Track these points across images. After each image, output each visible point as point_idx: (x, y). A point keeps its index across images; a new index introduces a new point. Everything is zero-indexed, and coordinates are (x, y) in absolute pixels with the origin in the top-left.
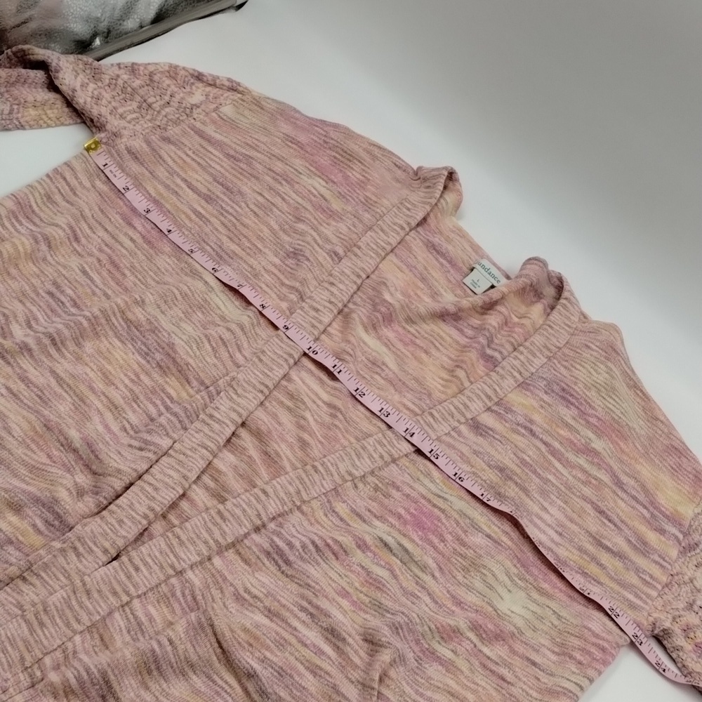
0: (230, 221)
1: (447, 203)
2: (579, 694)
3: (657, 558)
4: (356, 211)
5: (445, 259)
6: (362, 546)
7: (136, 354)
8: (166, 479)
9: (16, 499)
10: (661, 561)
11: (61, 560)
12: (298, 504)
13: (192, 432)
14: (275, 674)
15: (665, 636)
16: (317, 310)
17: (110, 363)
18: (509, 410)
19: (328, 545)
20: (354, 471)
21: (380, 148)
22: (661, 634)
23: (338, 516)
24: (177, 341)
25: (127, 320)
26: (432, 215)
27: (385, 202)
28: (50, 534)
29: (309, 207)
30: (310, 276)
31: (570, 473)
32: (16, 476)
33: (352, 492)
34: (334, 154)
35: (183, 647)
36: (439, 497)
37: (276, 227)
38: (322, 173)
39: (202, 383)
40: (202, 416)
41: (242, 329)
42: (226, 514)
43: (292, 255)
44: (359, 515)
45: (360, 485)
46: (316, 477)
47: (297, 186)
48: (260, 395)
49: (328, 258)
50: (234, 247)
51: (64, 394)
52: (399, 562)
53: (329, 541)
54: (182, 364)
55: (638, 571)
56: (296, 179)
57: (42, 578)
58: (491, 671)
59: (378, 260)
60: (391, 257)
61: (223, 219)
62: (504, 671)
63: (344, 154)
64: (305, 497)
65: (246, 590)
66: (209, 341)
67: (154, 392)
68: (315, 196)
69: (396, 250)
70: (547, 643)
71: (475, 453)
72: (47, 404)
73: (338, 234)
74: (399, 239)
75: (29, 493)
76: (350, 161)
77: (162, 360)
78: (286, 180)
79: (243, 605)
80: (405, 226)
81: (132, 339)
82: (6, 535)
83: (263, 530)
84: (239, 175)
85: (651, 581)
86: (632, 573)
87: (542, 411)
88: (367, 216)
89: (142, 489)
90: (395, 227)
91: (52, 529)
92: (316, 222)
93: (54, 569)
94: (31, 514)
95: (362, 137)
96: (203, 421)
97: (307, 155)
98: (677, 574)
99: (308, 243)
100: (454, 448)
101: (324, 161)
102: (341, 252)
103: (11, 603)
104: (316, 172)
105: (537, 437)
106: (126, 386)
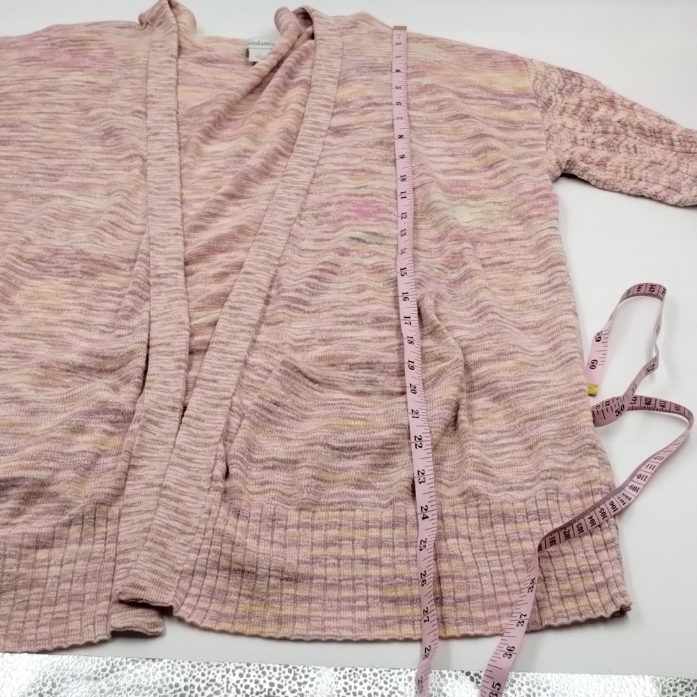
0: (36, 146)
1: (185, 24)
2: (558, 233)
3: (528, 126)
4: (125, 74)
5: (222, 62)
6: (344, 252)
7: (58, 279)
8: (169, 334)
9: (73, 423)
10: (532, 126)
11: (147, 435)
12: (277, 263)
13: (155, 298)
14: (367, 371)
15: (571, 167)
16: (162, 159)
17: (46, 299)
18: (347, 104)
19: (322, 270)
20: (290, 216)
21: (96, 24)
22: (567, 167)
23: (309, 250)
24: (82, 246)
25: (28, 261)
26: (181, 40)
27: (140, 53)
28: (121, 430)
29: (86, 96)
30: (135, 140)
31: (424, 112)
32: (57, 413)
33: (302, 230)
34: (67, 48)
35: (289, 400)
36: (360, 188)
37: (75, 127)
38: (72, 67)
39: (129, 261)
40: (152, 281)
41: (121, 206)
42: (237, 305)
43: (105, 137)
44: (321, 240)
45: (303, 222)
46: (270, 238)
47: (62, 89)
48: (178, 237)
49: (135, 119)
50: (57, 162)
51: (33, 342)
52: (376, 246)
53: (320, 267)
54: (101, 258)
55: (520, 143)
56: (56, 85)
57: (146, 457)
58: (490, 265)
59: (174, 95)
60: (180, 88)
61: (29, 149)
62: (499, 258)
63: (76, 43)
64: (278, 255)
65: (296, 341)
66: (105, 230)
67: (99, 294)
68: (83, 86)
69: (180, 81)
70: (507, 223)
71: (353, 147)
72: (27, 358)
73: (126, 99)
74: (174, 71)
75: (79, 413)
76: (85, 45)
77: (82, 267)
78: (50, 90)
79: (303, 351)
80: (170, 59)
81: (45, 271)
82: (92, 452)
83: (271, 300)
84: (10, 111)
85: (535, 142)
86: (518, 147)
87: (370, 86)
88: (136, 72)
89: (158, 352)
90: (164, 65)
91: (120, 424)
92: (102, 103)
93: (148, 445)
94: (94, 426)
95: (77, 25)
96: (156, 284)
97: (48, 62)
98: (550, 127)
99: (111, 119)
100: (336, 155)
101: (66, 58)
102: (141, 108)
103: (142, 488)
104: (67, 69)
105: (383, 104)
106: (74, 304)
